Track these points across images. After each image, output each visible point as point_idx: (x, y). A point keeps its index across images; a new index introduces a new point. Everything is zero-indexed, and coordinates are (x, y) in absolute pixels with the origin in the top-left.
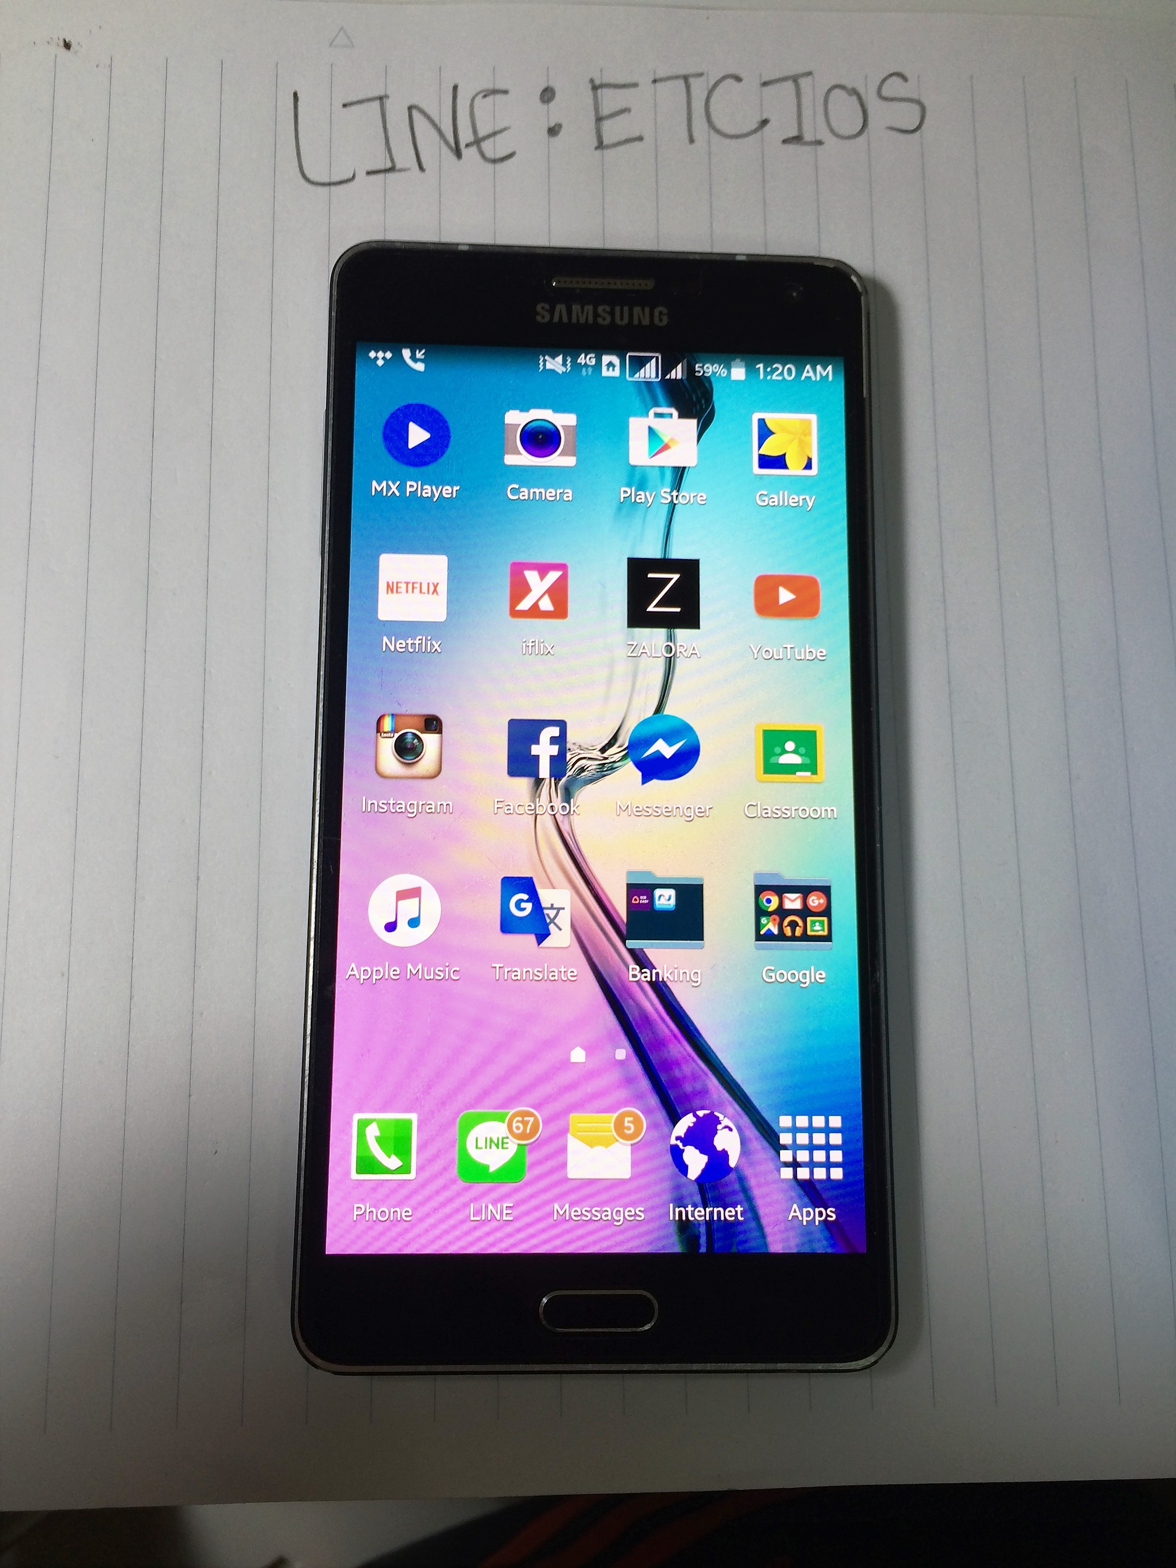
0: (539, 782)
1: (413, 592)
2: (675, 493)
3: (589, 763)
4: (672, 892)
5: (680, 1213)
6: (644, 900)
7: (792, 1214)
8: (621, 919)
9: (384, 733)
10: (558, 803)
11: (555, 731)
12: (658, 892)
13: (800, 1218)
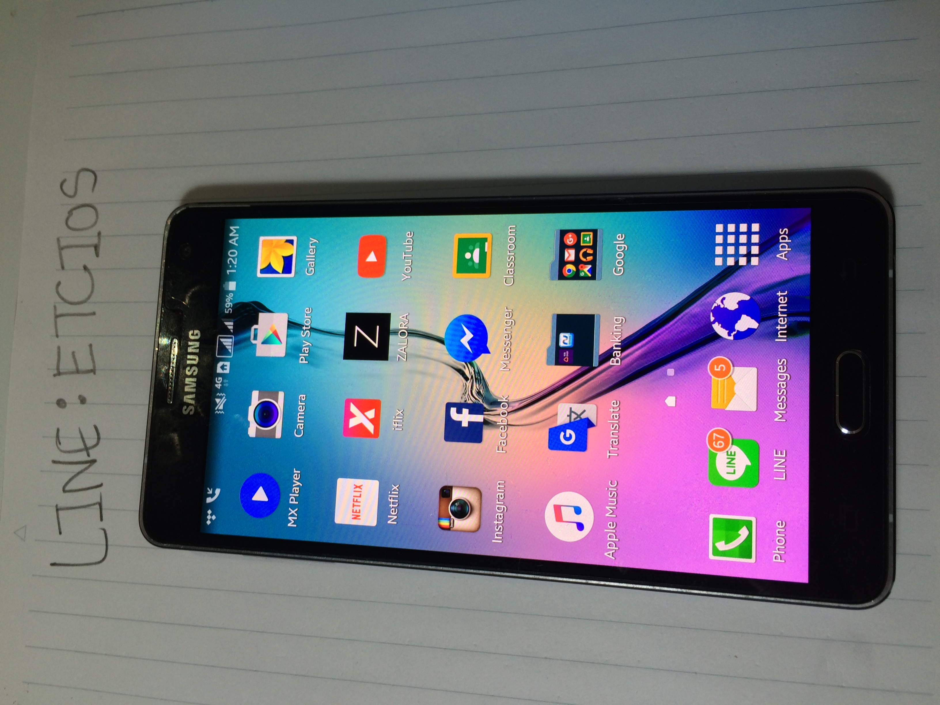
0: (486, 422)
1: (360, 502)
2: (304, 328)
3: (474, 388)
4: (562, 335)
5: (781, 334)
6: (566, 354)
7: (783, 258)
8: (578, 370)
9: (450, 525)
10: (501, 410)
11: (453, 410)
12: (561, 344)
13: (787, 252)
